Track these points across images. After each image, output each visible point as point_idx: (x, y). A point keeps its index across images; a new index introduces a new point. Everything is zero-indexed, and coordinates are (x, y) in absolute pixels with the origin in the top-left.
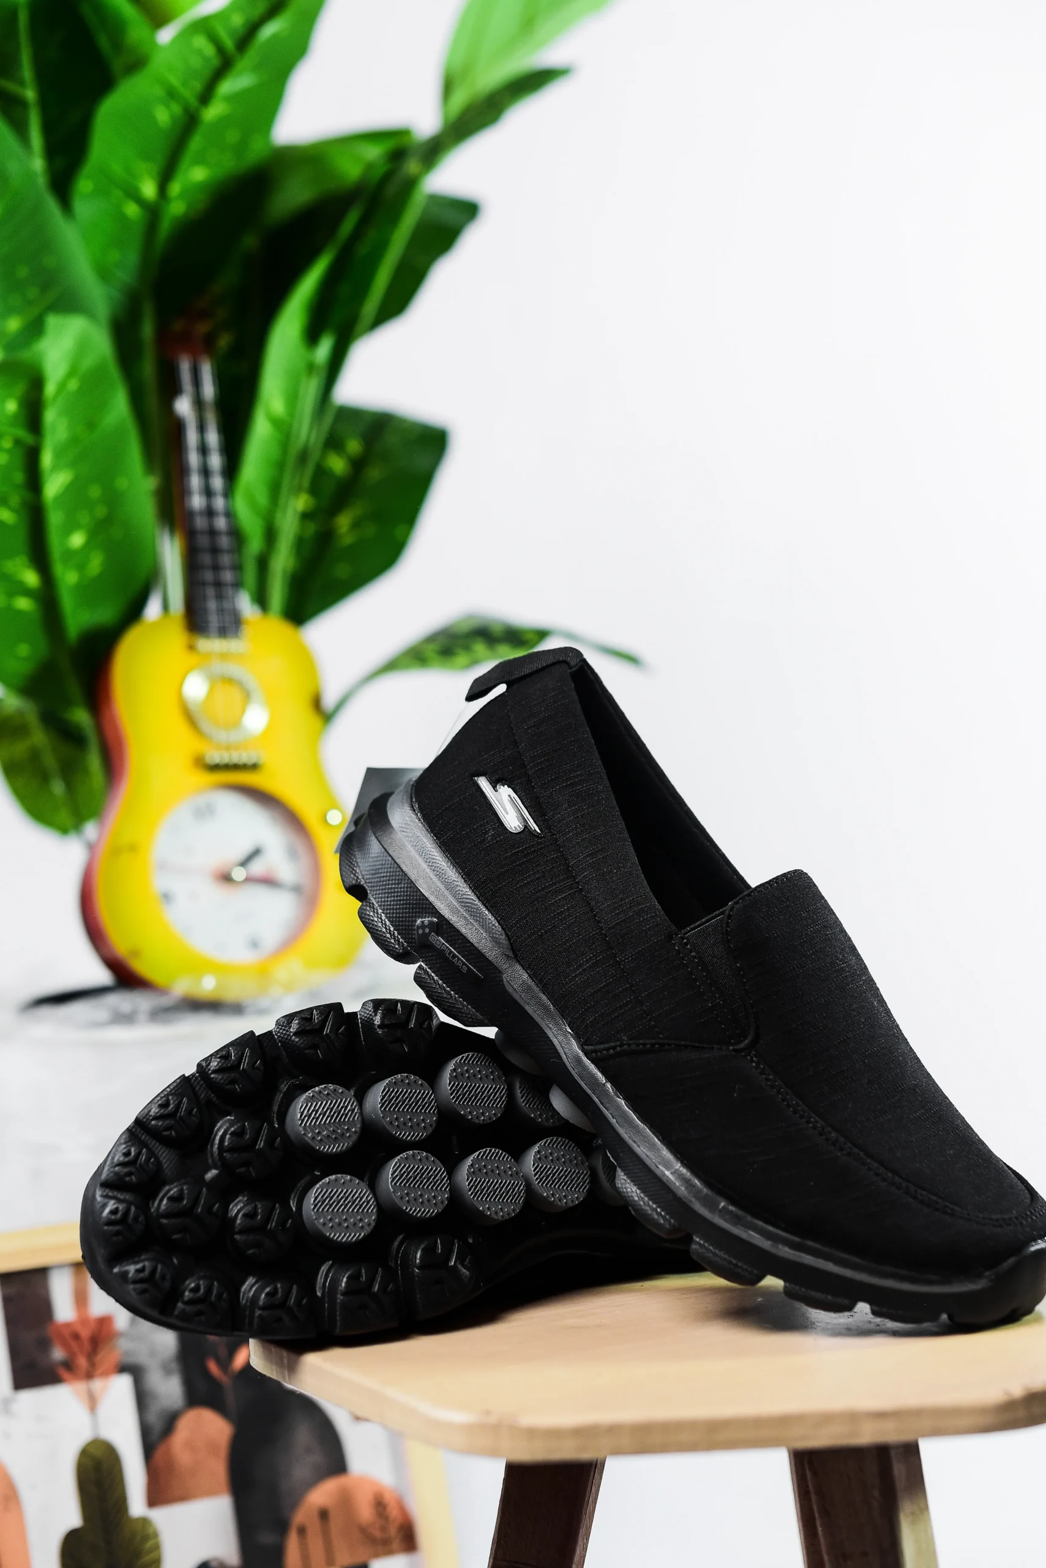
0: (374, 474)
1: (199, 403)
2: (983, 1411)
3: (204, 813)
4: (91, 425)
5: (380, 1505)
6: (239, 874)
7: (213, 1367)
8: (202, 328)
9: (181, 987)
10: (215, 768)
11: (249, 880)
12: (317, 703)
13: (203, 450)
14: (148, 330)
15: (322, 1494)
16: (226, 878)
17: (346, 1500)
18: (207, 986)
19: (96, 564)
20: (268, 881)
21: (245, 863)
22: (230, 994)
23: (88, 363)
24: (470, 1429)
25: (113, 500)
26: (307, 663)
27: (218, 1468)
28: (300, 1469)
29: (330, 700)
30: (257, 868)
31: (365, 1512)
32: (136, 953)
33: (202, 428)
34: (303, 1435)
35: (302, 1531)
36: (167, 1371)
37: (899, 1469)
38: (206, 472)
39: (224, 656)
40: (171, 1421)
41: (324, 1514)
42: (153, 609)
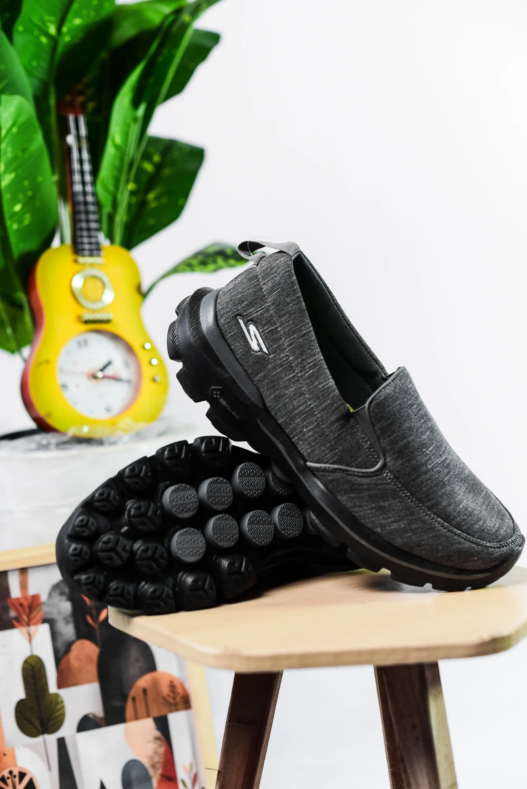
0: (167, 172)
1: (78, 137)
2: (469, 647)
3: (82, 344)
4: (24, 150)
5: (172, 686)
6: (100, 374)
7: (89, 620)
8: (80, 99)
9: (72, 432)
10: (87, 322)
11: (104, 377)
12: (139, 289)
13: (81, 162)
14: (52, 101)
15: (144, 682)
16: (94, 377)
17: (155, 684)
18: (85, 431)
19: (27, 220)
20: (115, 378)
21: (102, 370)
22: (96, 435)
23: (22, 119)
24: (219, 657)
25: (36, 187)
26: (134, 268)
27: (93, 669)
28: (133, 670)
29: (145, 288)
30: (109, 372)
31: (165, 690)
32: (49, 415)
33: (80, 151)
34: (134, 652)
35: (134, 699)
36: (67, 622)
37: (428, 674)
38: (82, 173)
39: (92, 265)
40: (69, 646)
41: (145, 691)
42: (56, 242)
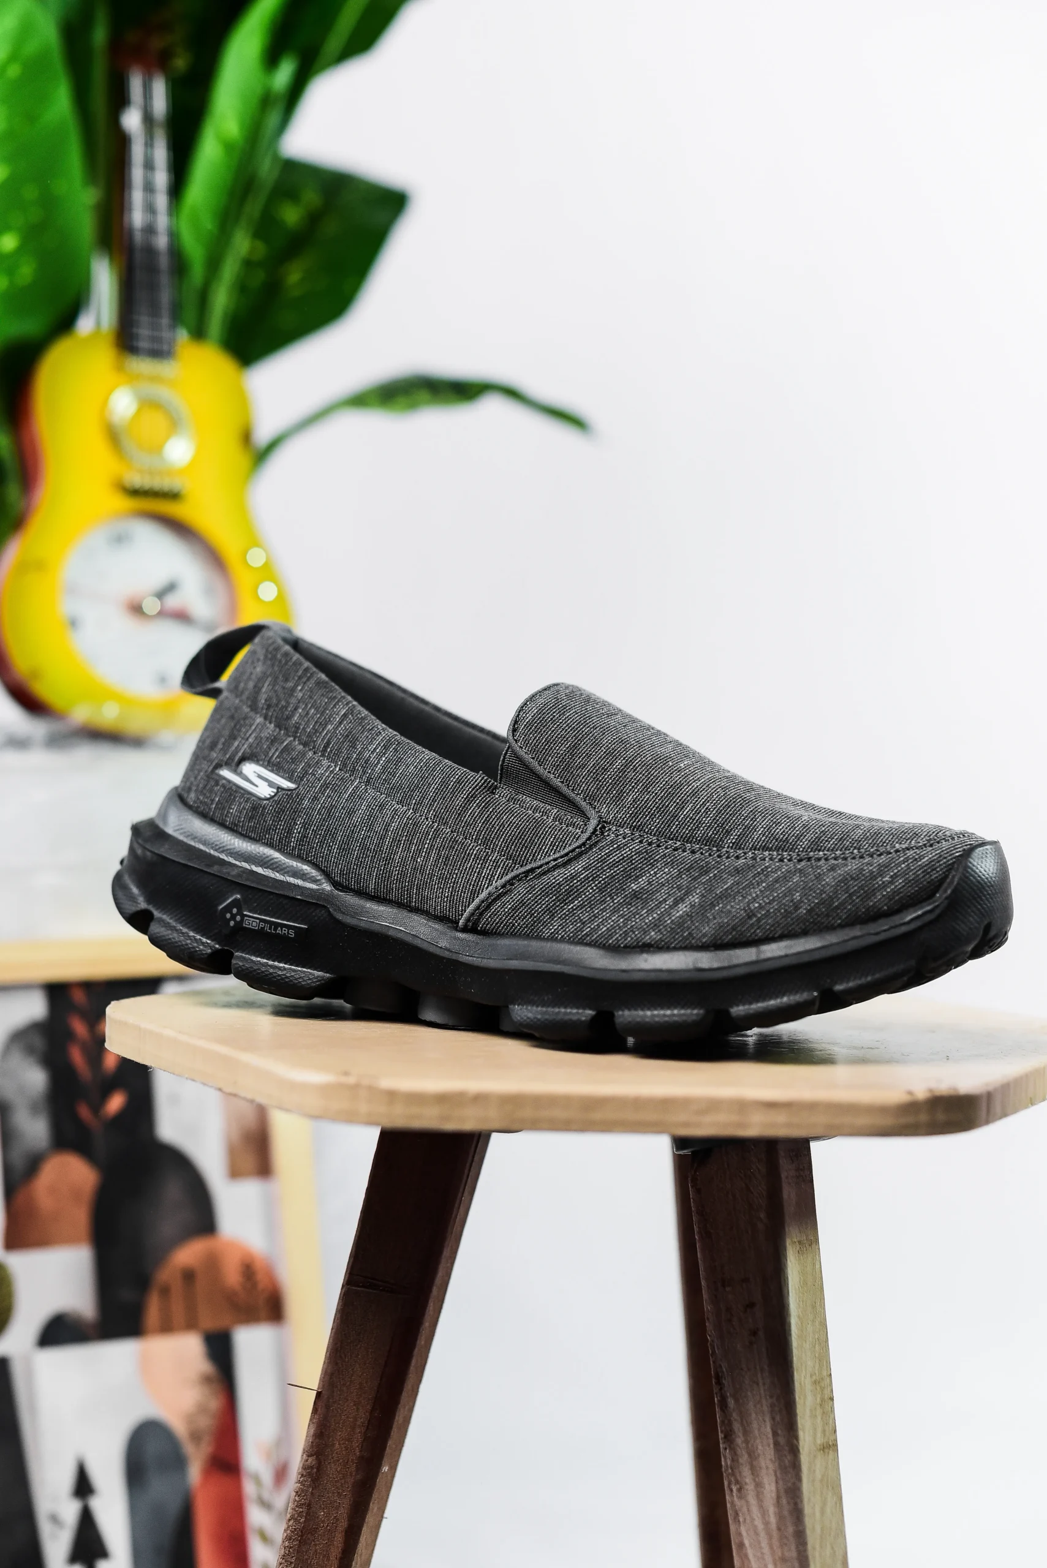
0: (331, 227)
1: (148, 119)
3: (120, 540)
4: (31, 118)
5: (249, 1270)
6: (151, 606)
7: (84, 1112)
8: (157, 43)
9: (81, 714)
10: (135, 493)
11: (162, 614)
12: (246, 437)
13: (149, 165)
14: (100, 35)
15: (188, 1254)
16: (136, 609)
17: (213, 1262)
18: (109, 715)
19: (26, 271)
20: (182, 617)
21: (161, 594)
22: (133, 725)
23: (31, 47)
24: (325, 1090)
25: (49, 203)
26: (242, 402)
27: (80, 1217)
28: (166, 1223)
29: (263, 434)
30: (173, 601)
31: (232, 1277)
32: (36, 674)
33: (149, 143)
34: (173, 1190)
35: (165, 1291)
36: (34, 1109)
38: (149, 188)
39: (155, 379)
40: (34, 1164)
41: (189, 1276)
42: (85, 324)
